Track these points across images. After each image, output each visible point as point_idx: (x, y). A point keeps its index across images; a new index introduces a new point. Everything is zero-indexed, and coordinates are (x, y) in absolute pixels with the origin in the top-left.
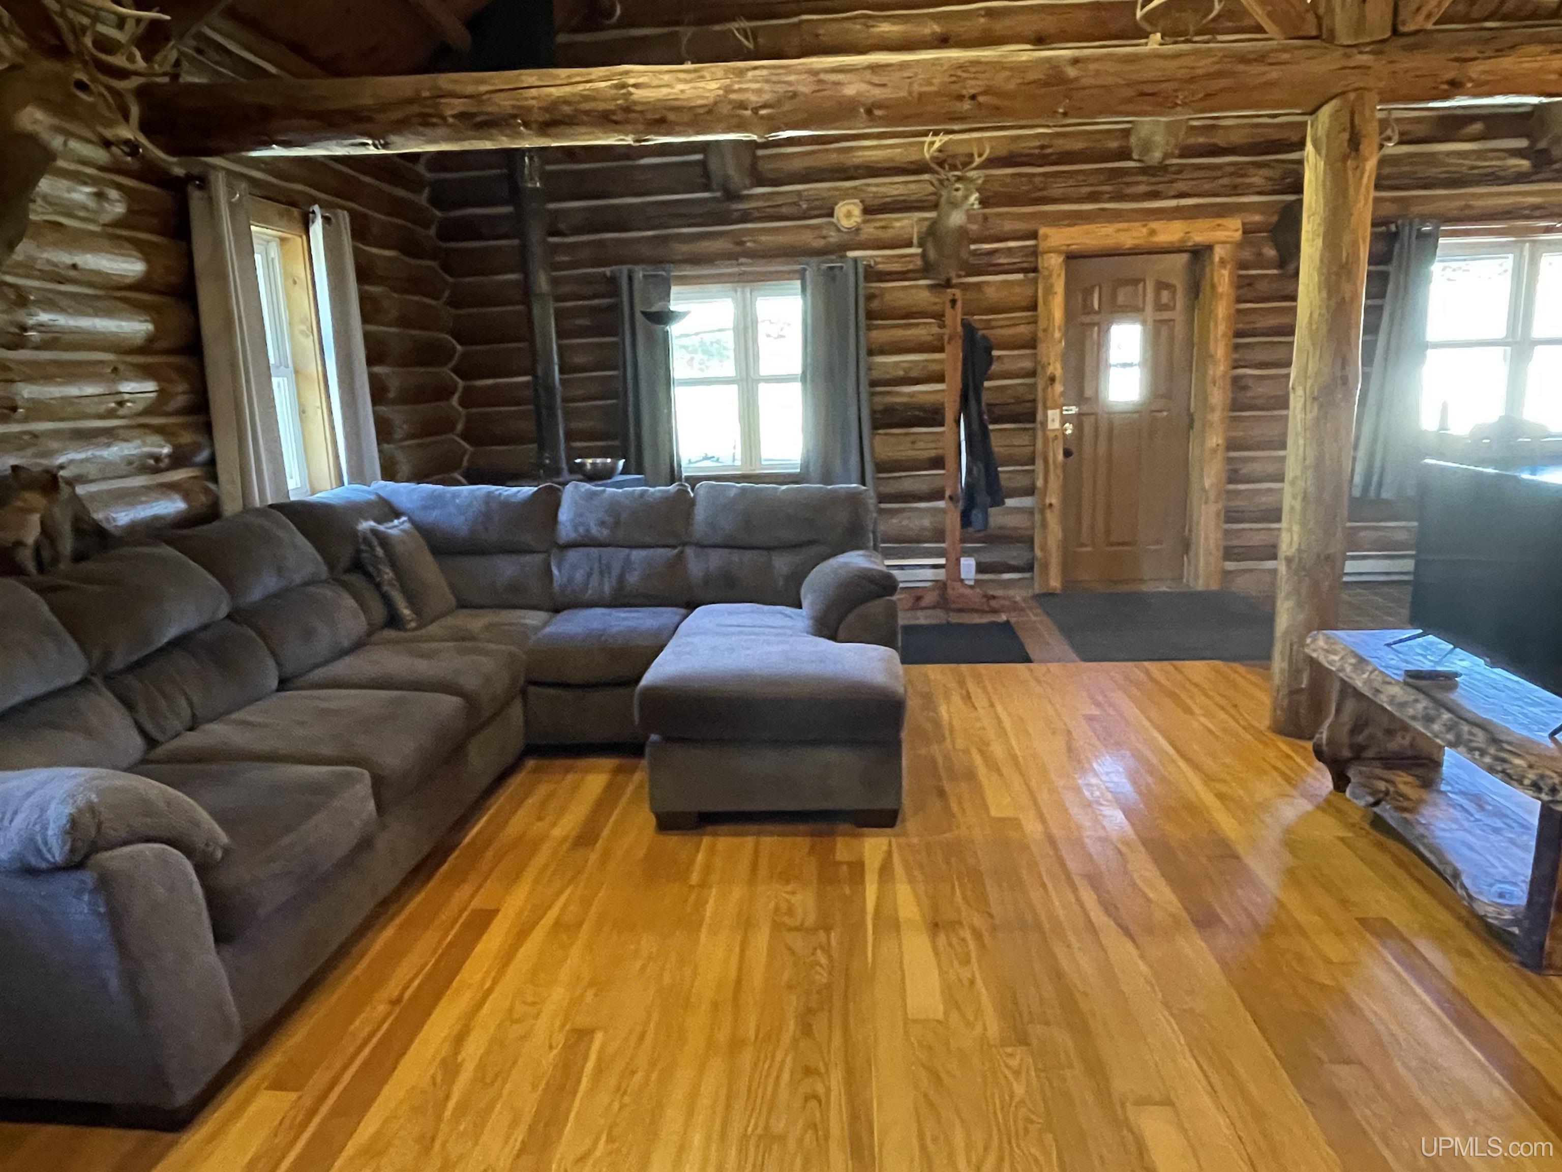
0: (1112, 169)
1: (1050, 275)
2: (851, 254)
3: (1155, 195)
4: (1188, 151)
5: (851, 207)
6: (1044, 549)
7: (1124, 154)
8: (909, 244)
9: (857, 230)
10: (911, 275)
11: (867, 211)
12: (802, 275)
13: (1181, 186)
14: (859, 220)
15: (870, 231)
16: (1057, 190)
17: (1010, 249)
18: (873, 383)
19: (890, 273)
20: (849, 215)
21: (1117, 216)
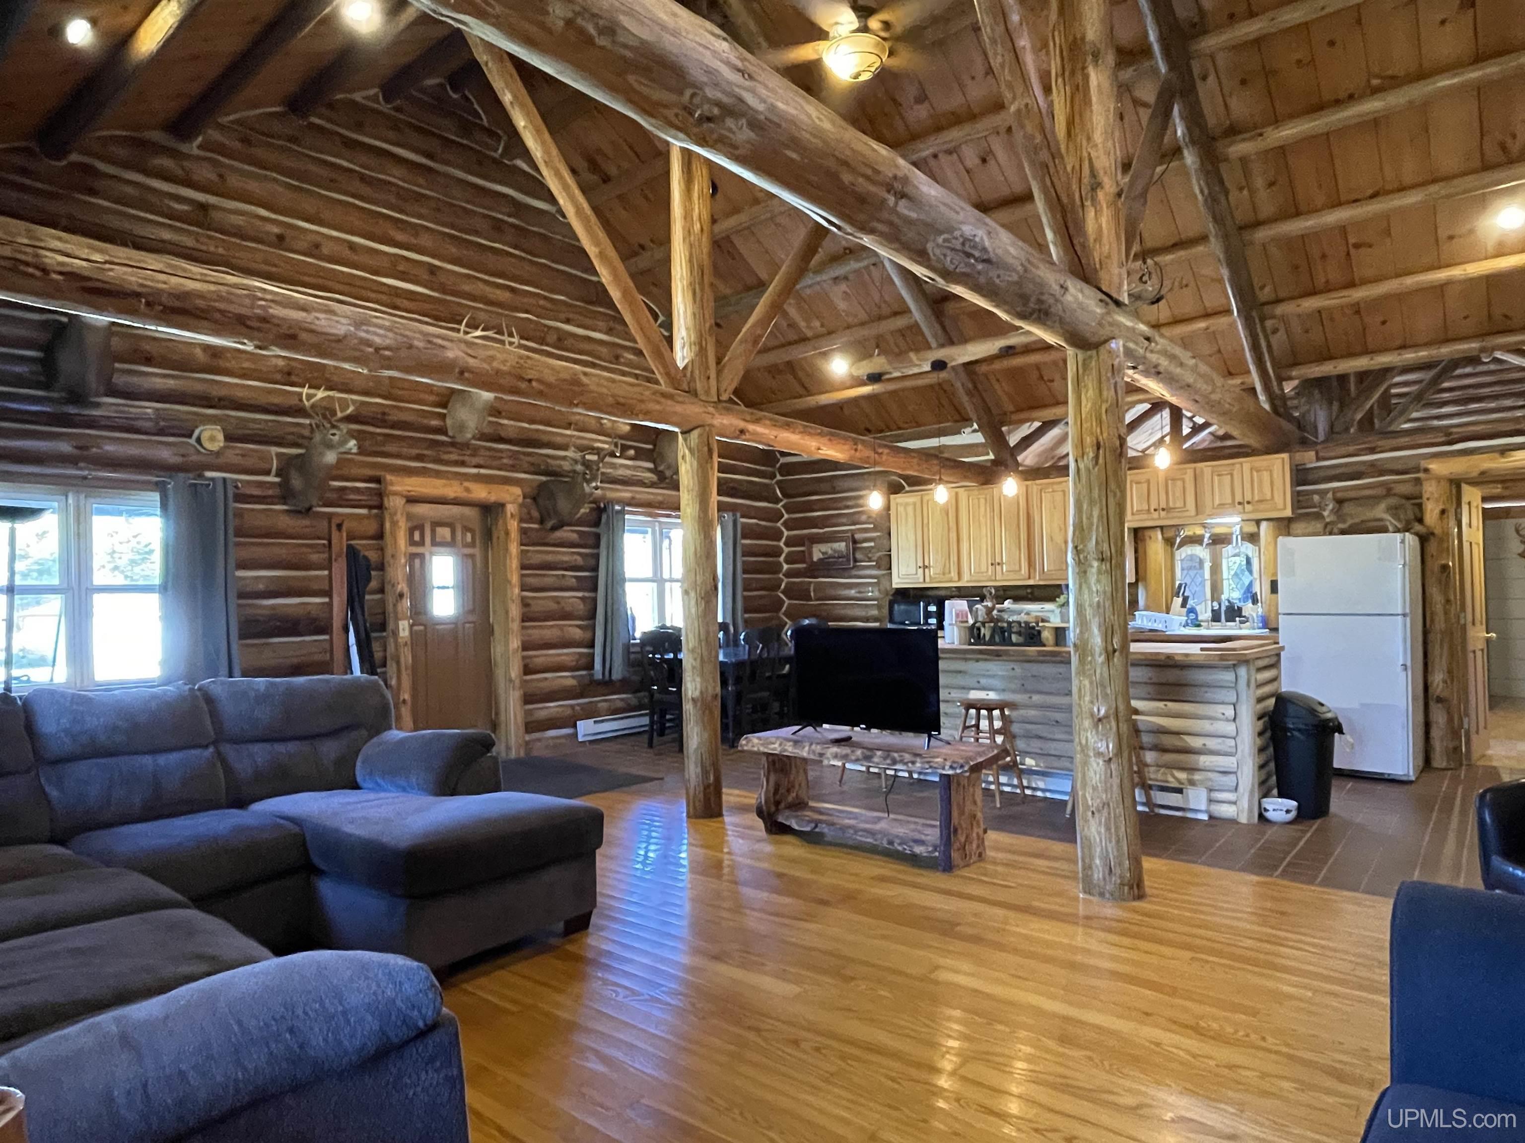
0: (432, 440)
1: (395, 514)
2: (209, 474)
3: (463, 464)
4: (483, 437)
5: (215, 433)
7: (442, 431)
8: (268, 473)
9: (218, 454)
10: (269, 500)
11: (229, 438)
12: (160, 487)
13: (480, 460)
14: (222, 444)
15: (231, 457)
16: (391, 448)
17: (358, 488)
18: (242, 595)
19: (252, 496)
20: (212, 439)
21: (438, 474)
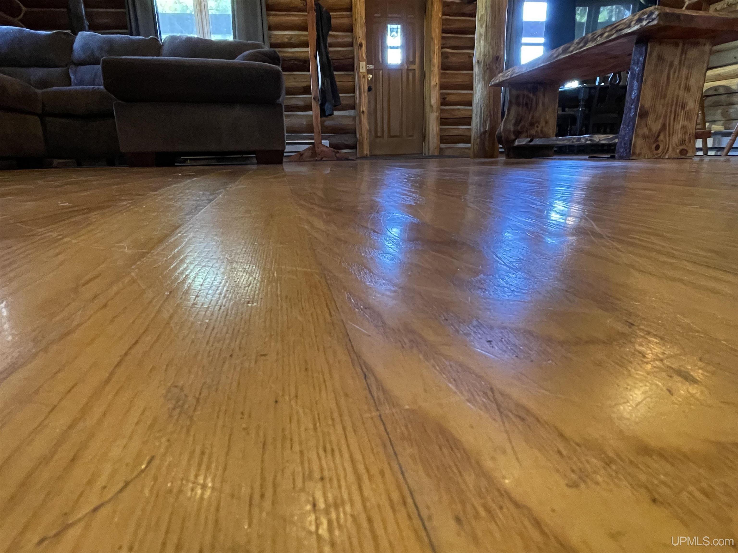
6: (361, 134)
